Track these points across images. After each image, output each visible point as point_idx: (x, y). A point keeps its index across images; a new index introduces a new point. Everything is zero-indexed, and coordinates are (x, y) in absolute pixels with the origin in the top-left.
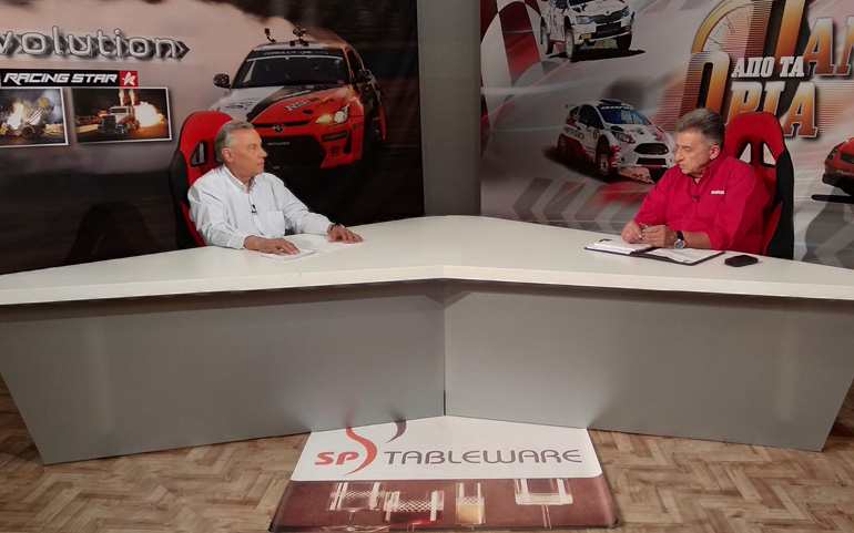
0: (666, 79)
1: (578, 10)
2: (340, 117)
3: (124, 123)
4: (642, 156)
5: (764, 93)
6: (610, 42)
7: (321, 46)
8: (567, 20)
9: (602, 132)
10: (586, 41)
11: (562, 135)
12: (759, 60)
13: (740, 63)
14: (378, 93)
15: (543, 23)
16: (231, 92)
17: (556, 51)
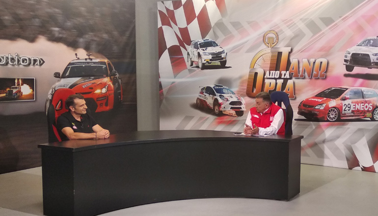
0: (241, 77)
1: (204, 50)
2: (104, 90)
3: (16, 93)
4: (232, 106)
5: (276, 84)
6: (218, 63)
7: (98, 60)
8: (199, 53)
9: (215, 97)
10: (207, 62)
11: (198, 98)
12: (274, 72)
13: (268, 73)
14: (120, 81)
15: (188, 54)
16: (60, 80)
17: (194, 65)
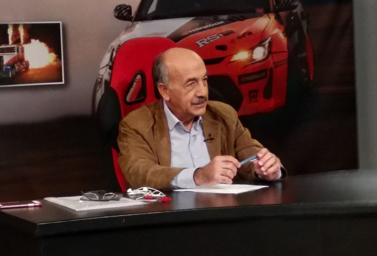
2: (259, 53)
3: (12, 64)
14: (304, 24)
16: (132, 26)
